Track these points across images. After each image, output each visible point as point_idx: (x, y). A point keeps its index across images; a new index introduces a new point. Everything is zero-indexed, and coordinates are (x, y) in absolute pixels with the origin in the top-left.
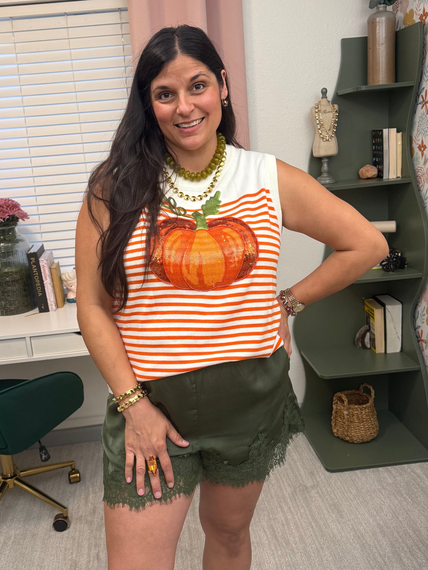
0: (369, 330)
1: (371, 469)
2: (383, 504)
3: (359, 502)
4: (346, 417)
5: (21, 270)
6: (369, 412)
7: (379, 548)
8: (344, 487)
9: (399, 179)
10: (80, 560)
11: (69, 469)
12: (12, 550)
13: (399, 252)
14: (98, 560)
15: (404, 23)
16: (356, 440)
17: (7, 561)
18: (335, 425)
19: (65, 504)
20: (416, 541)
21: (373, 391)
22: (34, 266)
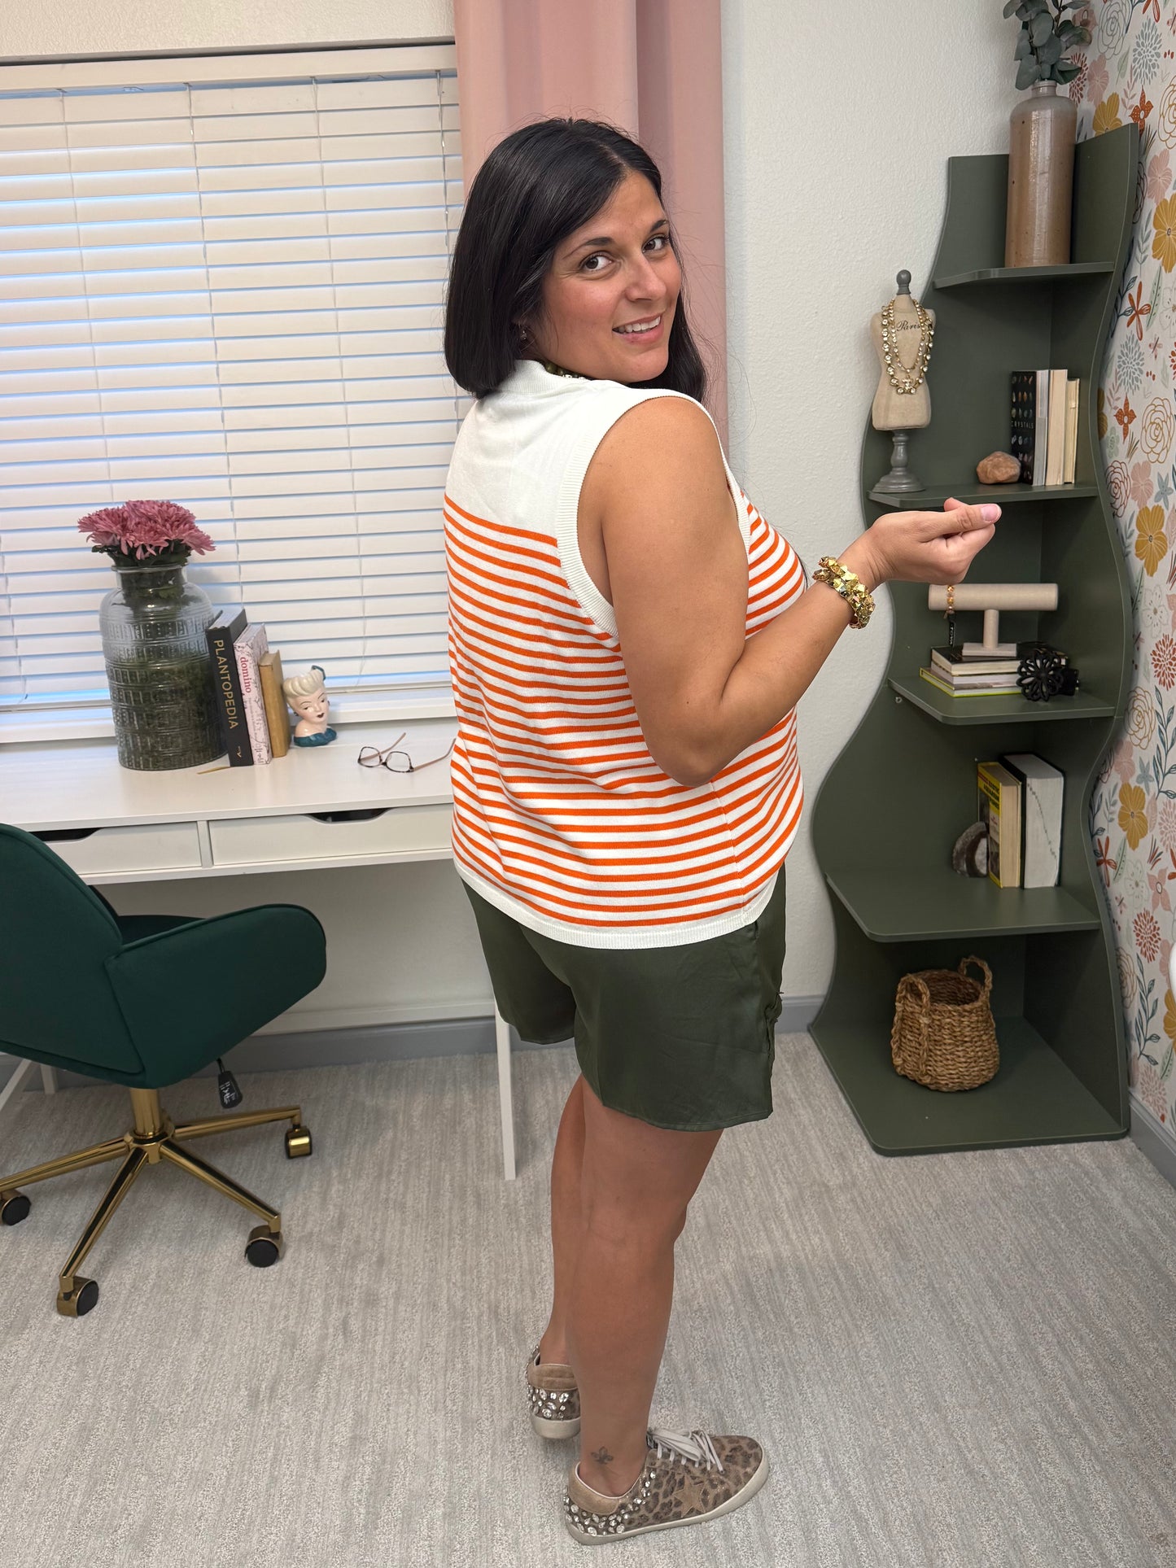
0: (985, 834)
1: (979, 1153)
2: (1001, 1234)
3: (946, 1225)
4: (925, 1031)
5: (193, 668)
6: (978, 1021)
7: (988, 1333)
8: (913, 1191)
9: (1069, 487)
10: (304, 1333)
11: (288, 1125)
12: (150, 1305)
13: (1063, 657)
14: (344, 1334)
15: (1095, 126)
16: (947, 1084)
17: (138, 1329)
18: (899, 1048)
19: (274, 1204)
20: (1073, 1320)
21: (989, 974)
22: (222, 660)
